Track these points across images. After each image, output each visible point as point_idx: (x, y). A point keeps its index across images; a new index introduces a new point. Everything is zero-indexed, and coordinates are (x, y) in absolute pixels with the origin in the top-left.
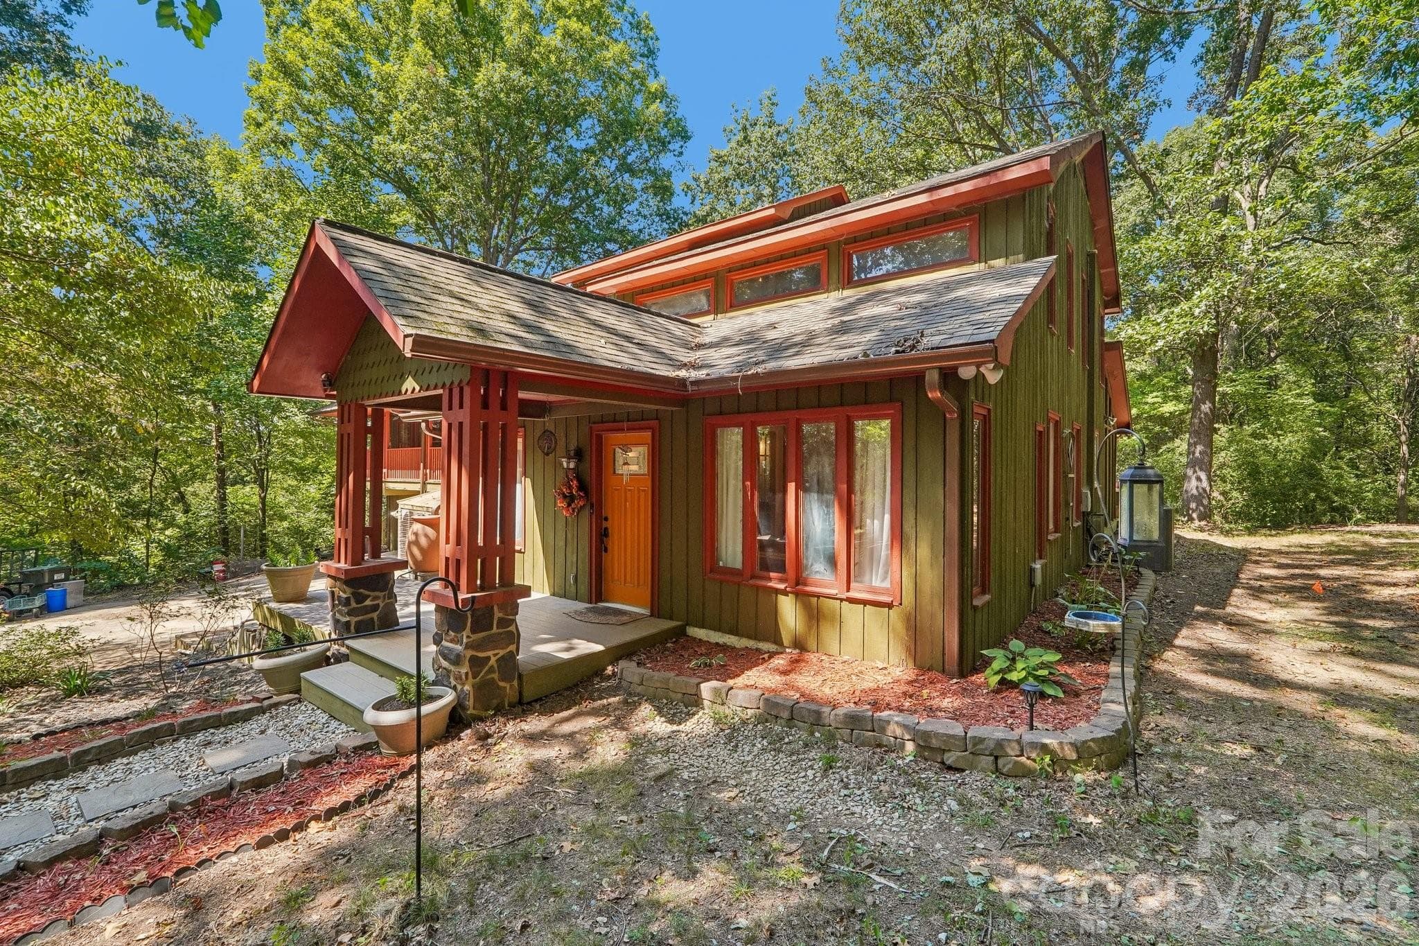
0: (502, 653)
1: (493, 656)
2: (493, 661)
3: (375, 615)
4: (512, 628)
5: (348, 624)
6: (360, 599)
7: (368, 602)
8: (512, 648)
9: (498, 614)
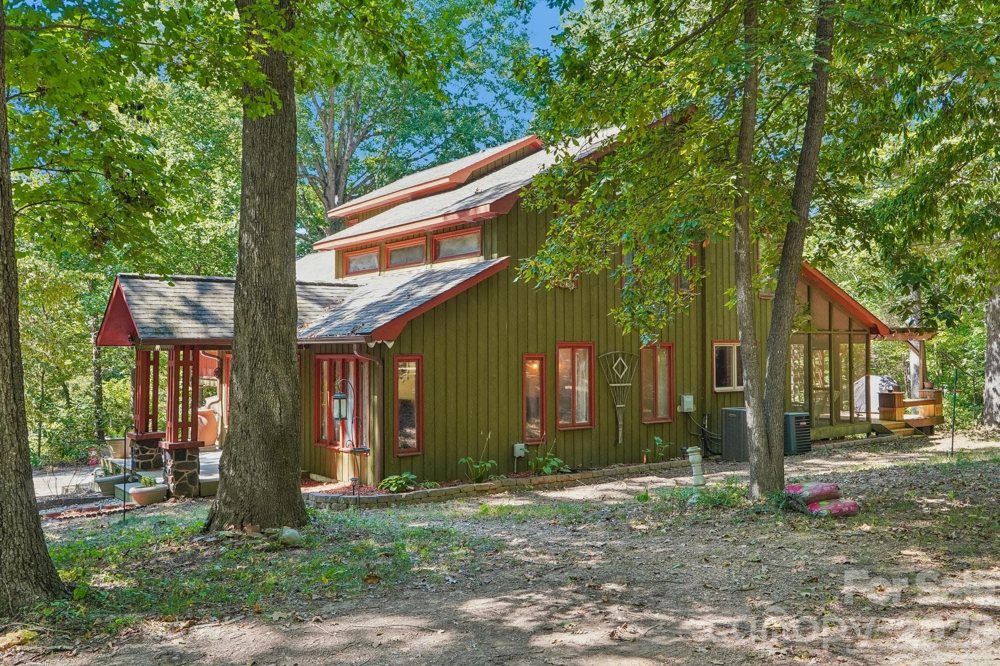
0: (190, 472)
1: (186, 473)
2: (186, 475)
3: (151, 460)
4: (196, 461)
5: (138, 463)
6: (144, 451)
7: (148, 453)
8: (196, 470)
9: (188, 454)
